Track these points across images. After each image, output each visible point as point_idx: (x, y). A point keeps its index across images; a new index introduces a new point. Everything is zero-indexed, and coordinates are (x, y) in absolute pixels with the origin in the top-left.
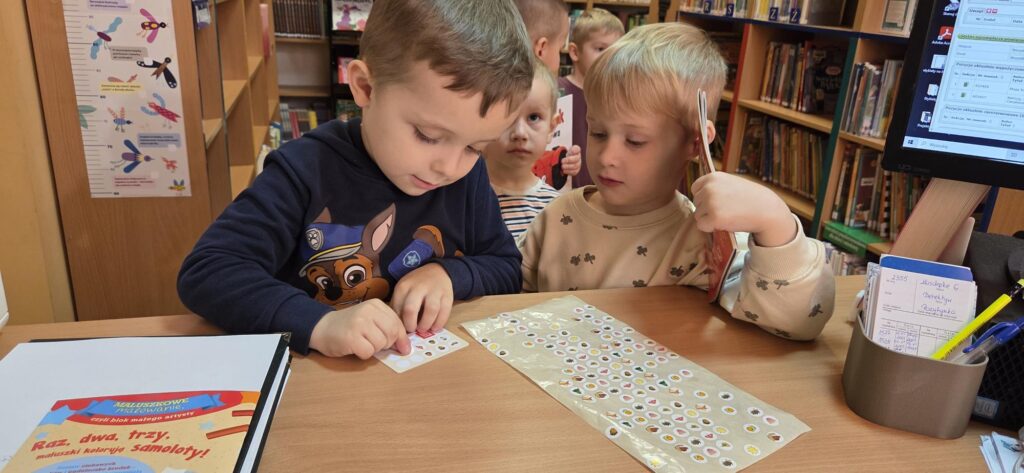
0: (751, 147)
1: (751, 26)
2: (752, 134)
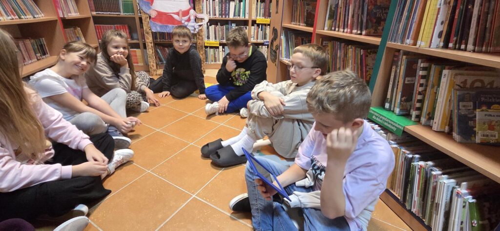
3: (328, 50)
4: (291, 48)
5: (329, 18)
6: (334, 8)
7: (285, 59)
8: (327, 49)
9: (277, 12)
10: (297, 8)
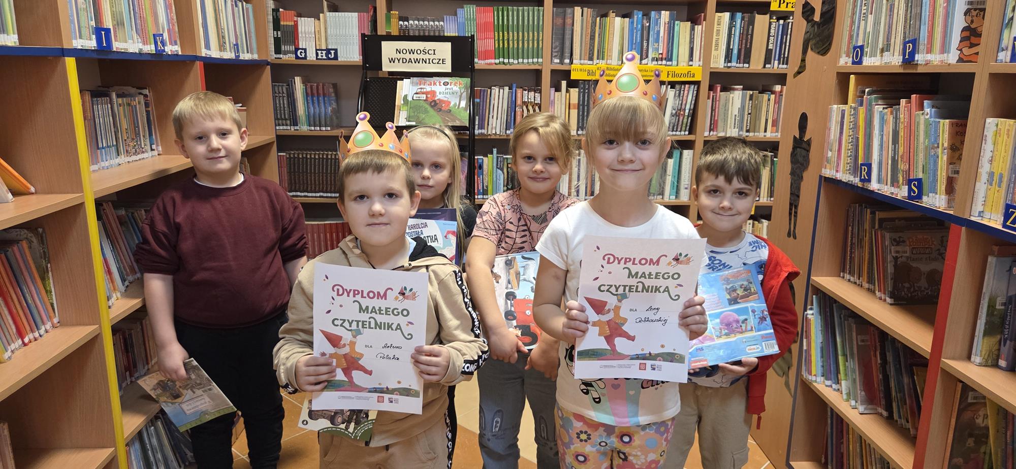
0: (970, 442)
1: (964, 228)
2: (973, 419)
3: (986, 417)
4: (844, 355)
5: (987, 333)
6: (1004, 304)
7: (820, 379)
8: (981, 413)
9: (791, 234)
10: (860, 241)
